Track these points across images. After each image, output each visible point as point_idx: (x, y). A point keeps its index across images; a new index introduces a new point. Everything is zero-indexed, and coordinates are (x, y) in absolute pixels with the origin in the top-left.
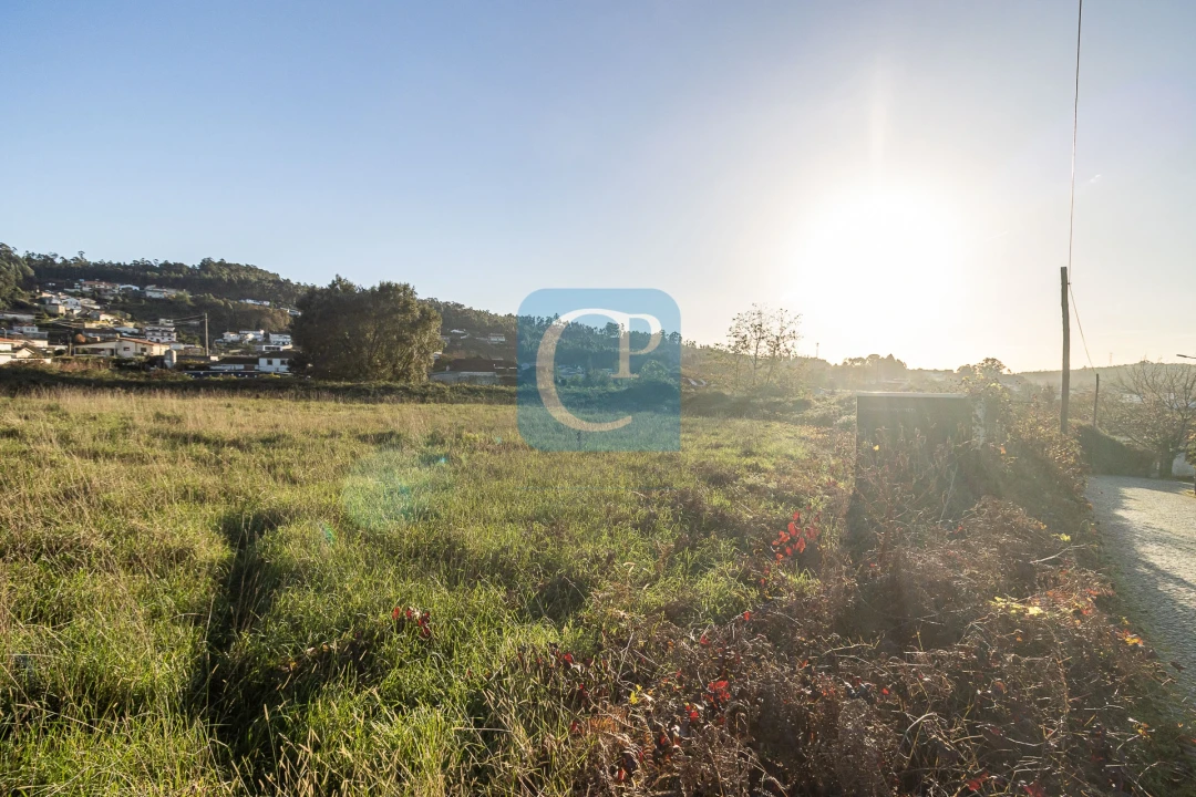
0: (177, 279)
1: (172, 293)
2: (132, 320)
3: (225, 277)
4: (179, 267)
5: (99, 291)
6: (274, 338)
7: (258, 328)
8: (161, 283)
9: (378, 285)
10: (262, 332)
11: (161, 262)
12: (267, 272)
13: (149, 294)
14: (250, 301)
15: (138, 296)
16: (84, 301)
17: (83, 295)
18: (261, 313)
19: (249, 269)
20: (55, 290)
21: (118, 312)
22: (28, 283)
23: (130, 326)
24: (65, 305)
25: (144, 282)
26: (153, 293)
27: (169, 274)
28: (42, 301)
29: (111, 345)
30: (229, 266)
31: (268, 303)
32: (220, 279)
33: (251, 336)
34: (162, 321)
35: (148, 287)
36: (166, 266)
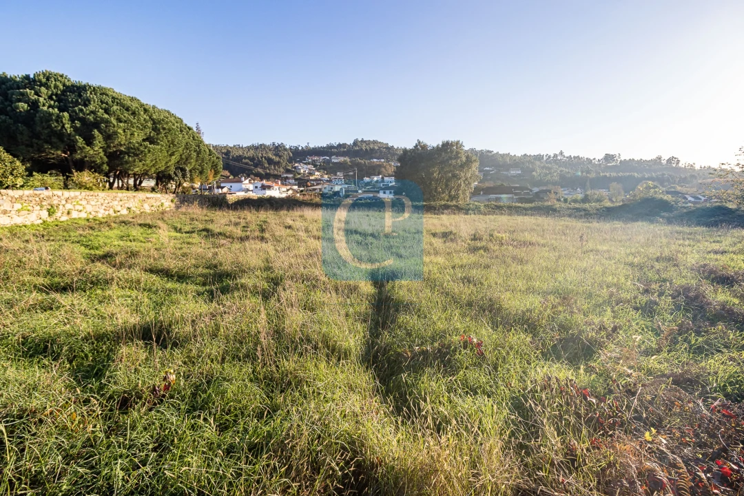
0: (344, 151)
1: (341, 159)
2: (327, 174)
3: (364, 148)
4: (344, 145)
5: (314, 161)
6: (386, 179)
7: (378, 175)
8: (338, 154)
9: (441, 144)
10: (381, 176)
11: (337, 144)
12: (382, 143)
13: (333, 160)
14: (375, 160)
15: (329, 162)
16: (309, 166)
17: (309, 164)
18: (380, 166)
19: (375, 142)
20: (300, 162)
21: (322, 171)
22: (291, 160)
23: (326, 177)
24: (303, 169)
25: (331, 154)
26: (335, 160)
27: (340, 149)
28: (295, 168)
29: (319, 187)
30: (365, 142)
31: (383, 160)
32: (362, 149)
33: (375, 179)
34: (338, 173)
35: (333, 157)
36: (340, 146)
